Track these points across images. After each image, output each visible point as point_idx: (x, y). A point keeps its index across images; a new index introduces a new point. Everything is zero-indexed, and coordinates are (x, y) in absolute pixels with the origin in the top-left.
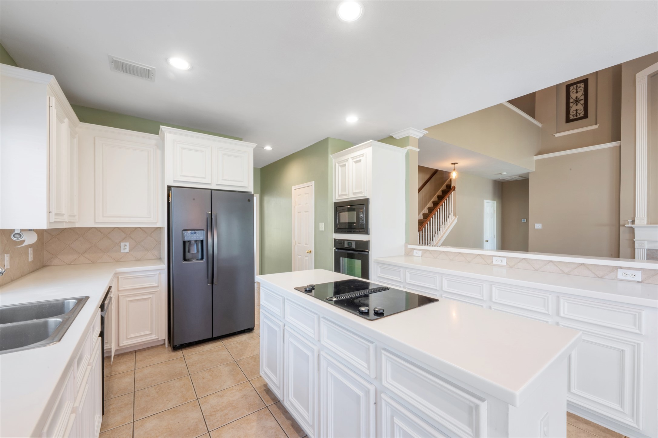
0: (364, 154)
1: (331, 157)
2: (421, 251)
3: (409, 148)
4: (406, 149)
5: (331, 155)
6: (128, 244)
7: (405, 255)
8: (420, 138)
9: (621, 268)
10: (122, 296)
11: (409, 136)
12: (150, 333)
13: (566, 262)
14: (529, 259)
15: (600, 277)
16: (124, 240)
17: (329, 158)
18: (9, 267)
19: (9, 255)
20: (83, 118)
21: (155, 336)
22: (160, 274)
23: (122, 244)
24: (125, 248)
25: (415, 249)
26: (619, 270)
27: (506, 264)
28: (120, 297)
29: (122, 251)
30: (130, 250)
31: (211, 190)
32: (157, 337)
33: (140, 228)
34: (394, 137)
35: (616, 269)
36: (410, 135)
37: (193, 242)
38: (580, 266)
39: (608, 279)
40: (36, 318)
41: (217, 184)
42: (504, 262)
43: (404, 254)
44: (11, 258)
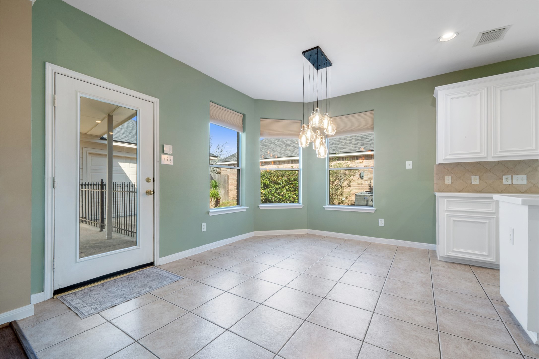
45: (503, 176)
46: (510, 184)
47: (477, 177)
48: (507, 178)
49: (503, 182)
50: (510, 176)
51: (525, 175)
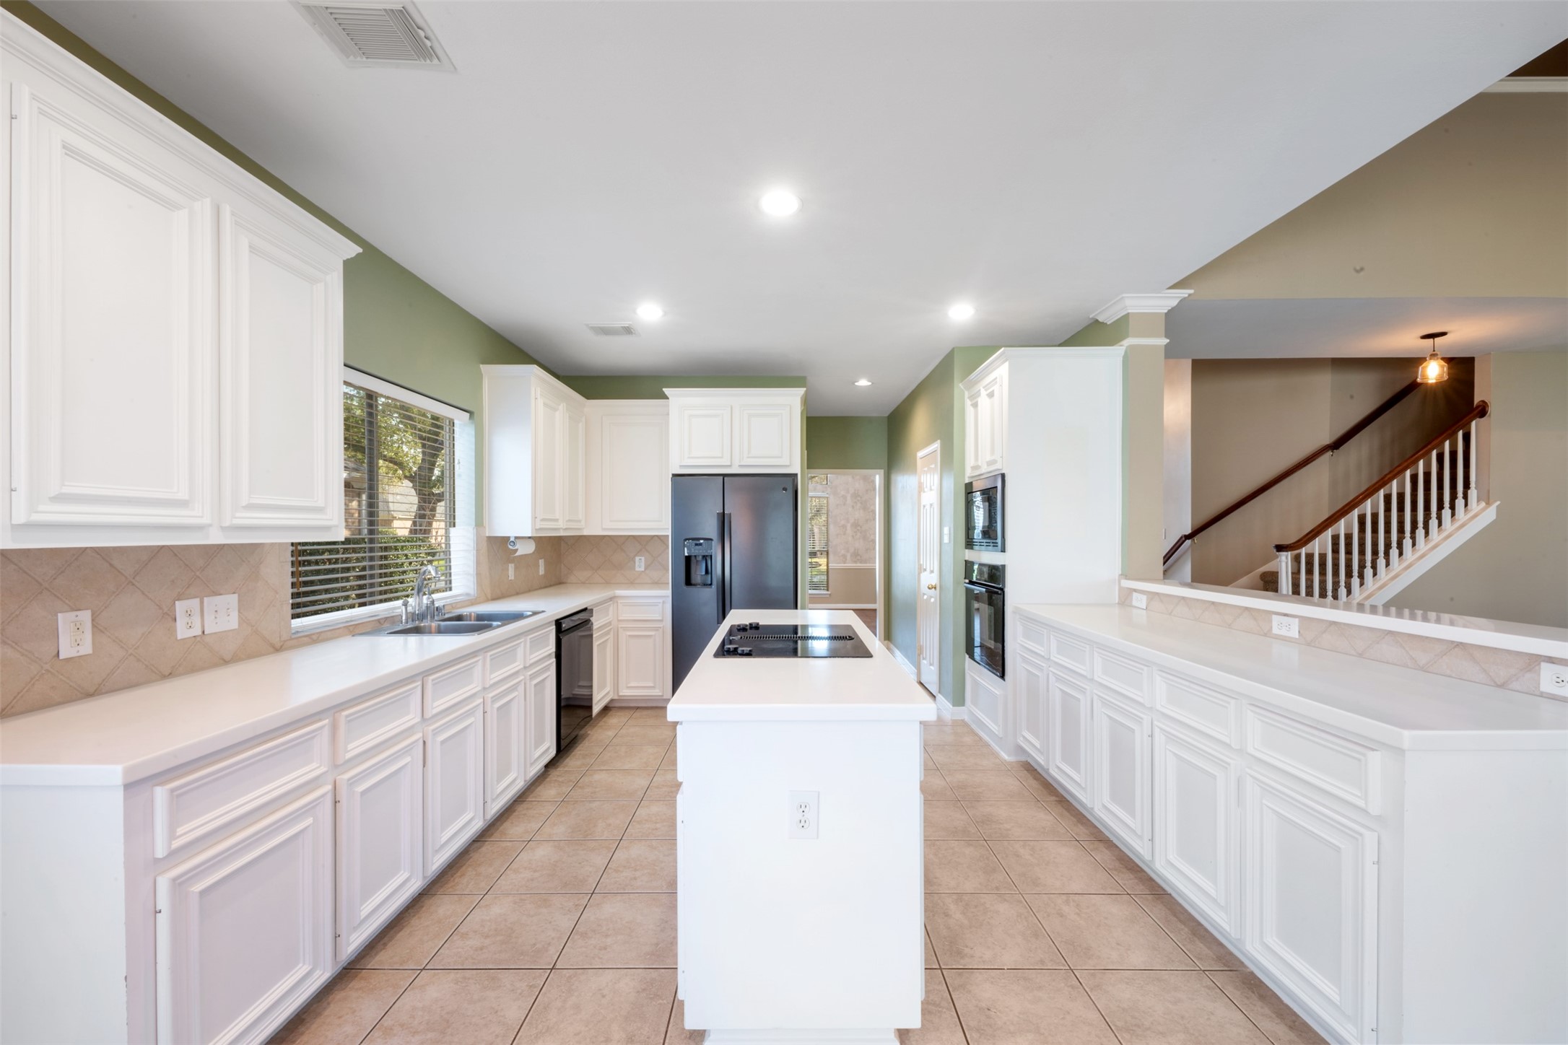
0: (996, 378)
1: (962, 387)
2: (1145, 594)
3: (1127, 342)
4: (1121, 346)
5: (960, 385)
6: (643, 558)
7: (1118, 604)
8: (1169, 311)
9: (1551, 660)
10: (621, 627)
11: (1128, 313)
12: (652, 685)
13: (1422, 637)
14: (1345, 624)
15: (1499, 683)
16: (638, 553)
17: (956, 392)
18: (513, 578)
19: (513, 565)
20: (588, 396)
21: (658, 691)
22: (663, 602)
23: (637, 558)
24: (640, 563)
25: (1135, 590)
26: (1544, 665)
27: (1297, 637)
28: (620, 629)
29: (637, 569)
30: (645, 569)
31: (724, 475)
32: (660, 694)
33: (657, 536)
34: (1100, 320)
35: (1534, 661)
36: (1130, 311)
37: (701, 557)
38: (1454, 648)
39: (1518, 691)
40: (488, 621)
41: (739, 466)
42: (1293, 630)
43: (1117, 602)
44: (516, 568)
45: (177, 603)
46: (194, 637)
47: (86, 616)
48: (189, 613)
49: (176, 631)
50: (197, 600)
51: (234, 593)
